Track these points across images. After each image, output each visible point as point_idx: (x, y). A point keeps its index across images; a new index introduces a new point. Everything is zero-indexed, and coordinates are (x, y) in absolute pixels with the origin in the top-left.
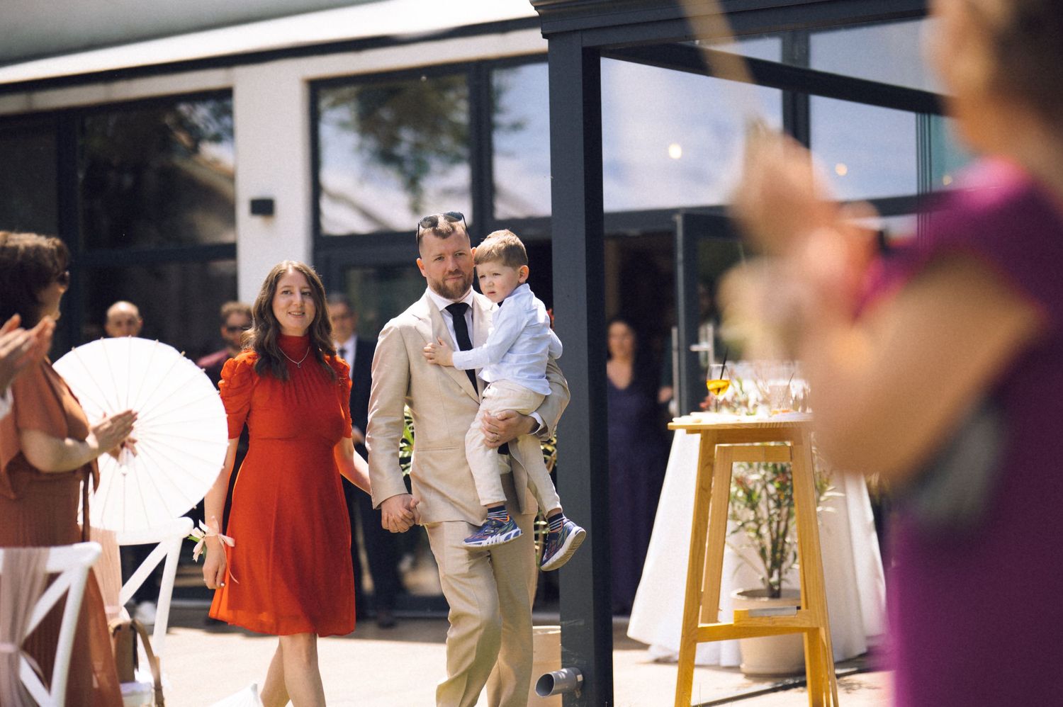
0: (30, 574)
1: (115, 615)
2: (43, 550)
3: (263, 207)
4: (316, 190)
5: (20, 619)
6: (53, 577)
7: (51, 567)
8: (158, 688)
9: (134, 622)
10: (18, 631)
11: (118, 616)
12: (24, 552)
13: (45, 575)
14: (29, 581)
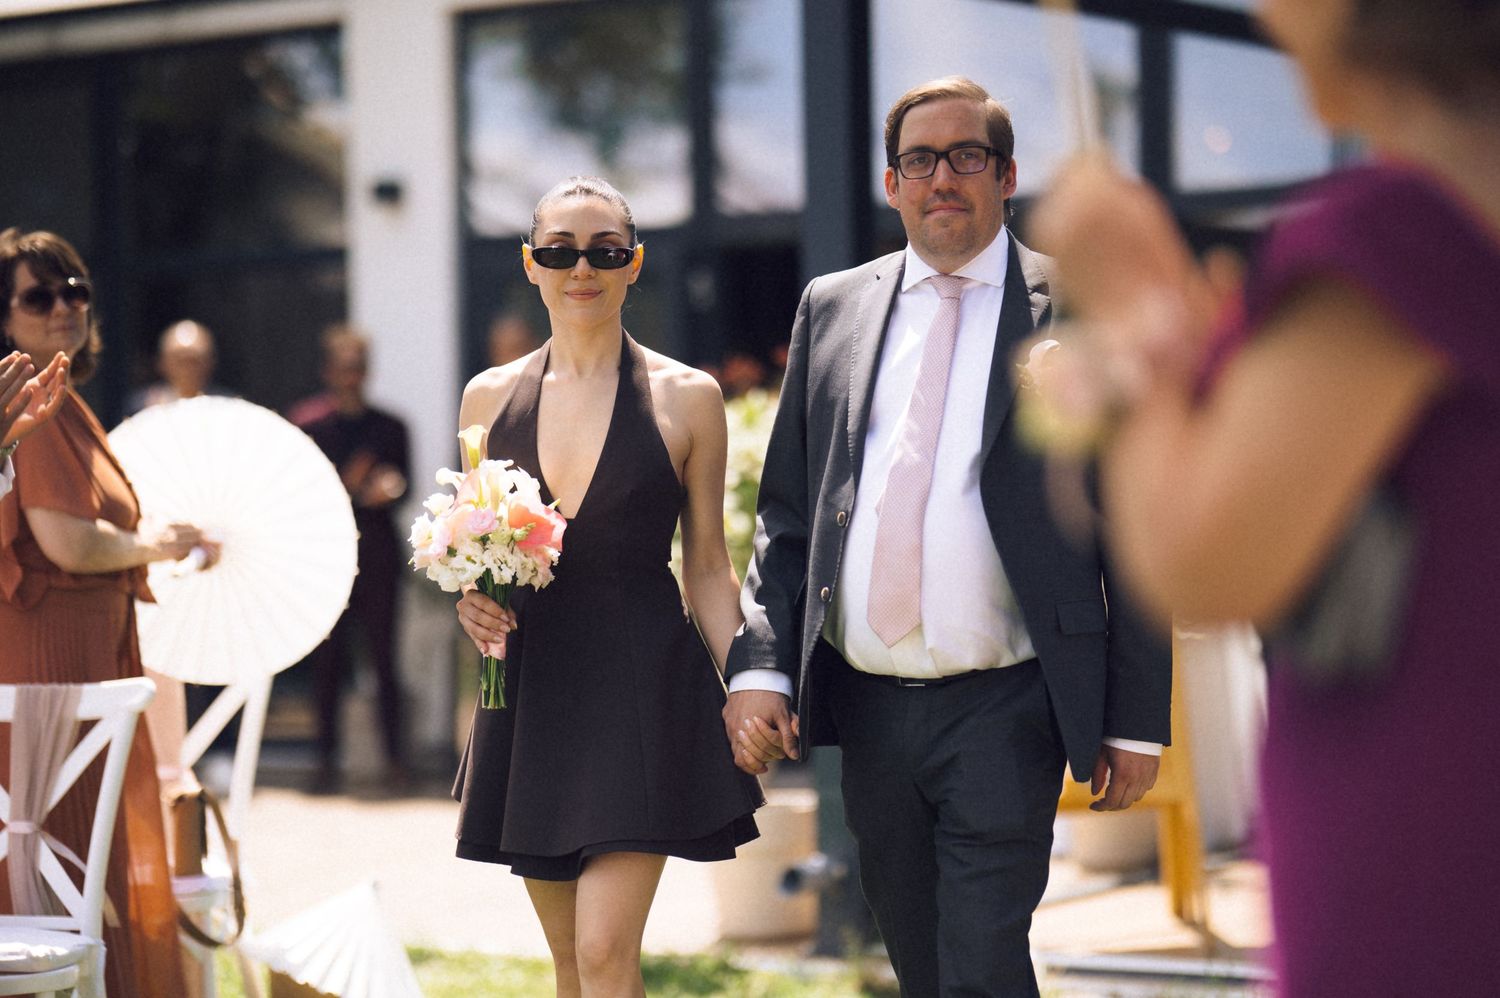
0: (55, 721)
1: (175, 780)
2: (72, 687)
3: (389, 193)
4: (464, 169)
5: (40, 785)
6: (86, 727)
7: (84, 712)
8: (237, 885)
9: (203, 793)
10: (37, 803)
11: (178, 781)
12: (46, 689)
13: (76, 722)
14: (52, 732)
